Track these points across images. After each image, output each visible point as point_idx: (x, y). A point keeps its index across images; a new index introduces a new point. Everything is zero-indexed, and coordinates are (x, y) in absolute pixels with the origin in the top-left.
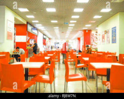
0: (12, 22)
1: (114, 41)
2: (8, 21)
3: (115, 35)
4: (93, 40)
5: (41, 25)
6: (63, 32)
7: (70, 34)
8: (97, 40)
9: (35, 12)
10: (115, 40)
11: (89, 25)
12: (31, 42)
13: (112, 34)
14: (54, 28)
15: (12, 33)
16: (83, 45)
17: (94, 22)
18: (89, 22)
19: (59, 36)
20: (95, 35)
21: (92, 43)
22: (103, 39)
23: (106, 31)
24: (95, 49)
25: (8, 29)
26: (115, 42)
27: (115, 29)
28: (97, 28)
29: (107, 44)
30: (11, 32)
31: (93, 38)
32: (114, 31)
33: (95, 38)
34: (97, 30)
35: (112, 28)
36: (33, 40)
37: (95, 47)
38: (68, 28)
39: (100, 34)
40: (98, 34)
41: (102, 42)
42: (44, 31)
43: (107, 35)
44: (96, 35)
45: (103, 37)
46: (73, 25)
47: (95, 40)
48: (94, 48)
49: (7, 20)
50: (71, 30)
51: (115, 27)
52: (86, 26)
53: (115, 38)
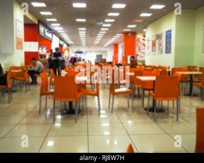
0: (21, 22)
1: (168, 50)
2: (17, 22)
3: (170, 41)
4: (139, 48)
5: (59, 25)
6: (91, 36)
7: (102, 38)
8: (145, 49)
9: (55, 7)
10: (170, 49)
11: (134, 26)
12: (42, 51)
13: (166, 39)
14: (79, 29)
15: (22, 39)
16: (123, 55)
17: (141, 21)
18: (134, 21)
19: (84, 41)
20: (142, 41)
21: (136, 53)
22: (154, 48)
23: (157, 35)
24: (142, 62)
25: (18, 33)
26: (170, 52)
27: (170, 33)
28: (145, 30)
29: (158, 54)
30: (21, 37)
31: (139, 44)
32: (169, 36)
33: (141, 46)
34: (145, 32)
35: (167, 32)
36: (45, 49)
37: (141, 59)
38: (100, 29)
39: (149, 39)
40: (146, 39)
41: (152, 51)
42: (61, 34)
43: (159, 41)
44: (144, 40)
45: (154, 45)
46: (109, 25)
47: (141, 48)
48: (140, 61)
49: (16, 20)
50: (105, 32)
51: (170, 31)
52: (129, 26)
53: (169, 45)
